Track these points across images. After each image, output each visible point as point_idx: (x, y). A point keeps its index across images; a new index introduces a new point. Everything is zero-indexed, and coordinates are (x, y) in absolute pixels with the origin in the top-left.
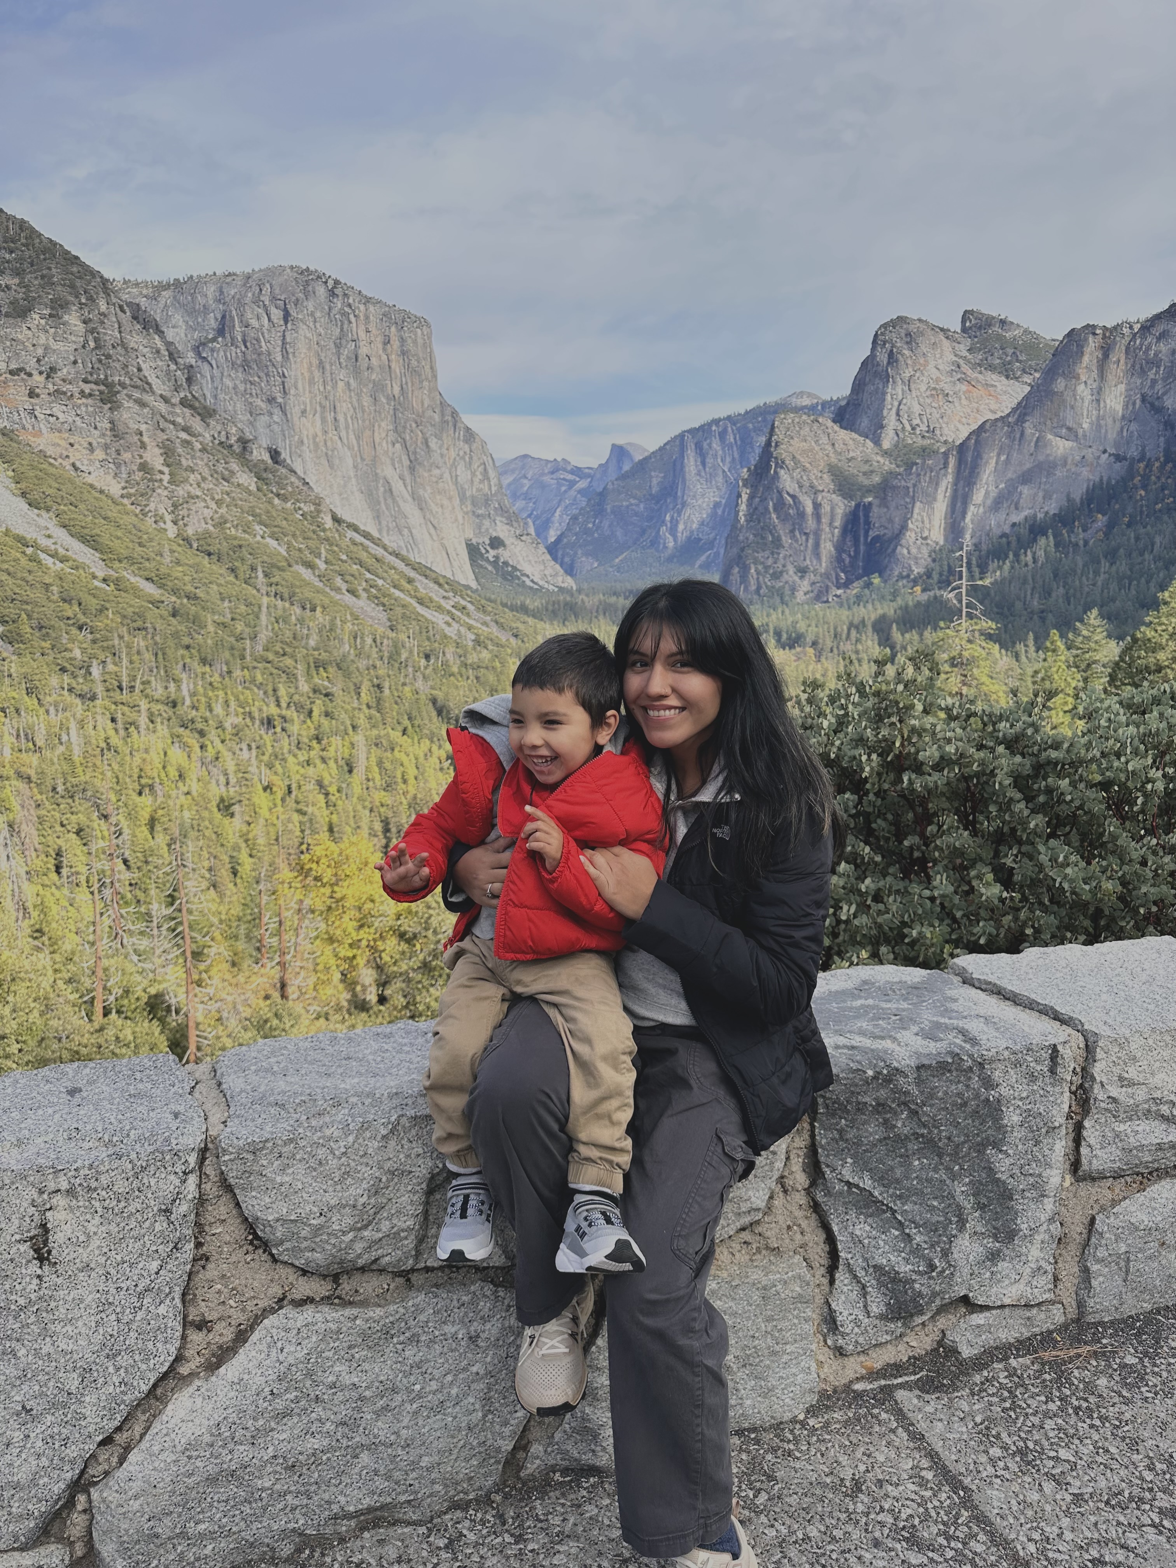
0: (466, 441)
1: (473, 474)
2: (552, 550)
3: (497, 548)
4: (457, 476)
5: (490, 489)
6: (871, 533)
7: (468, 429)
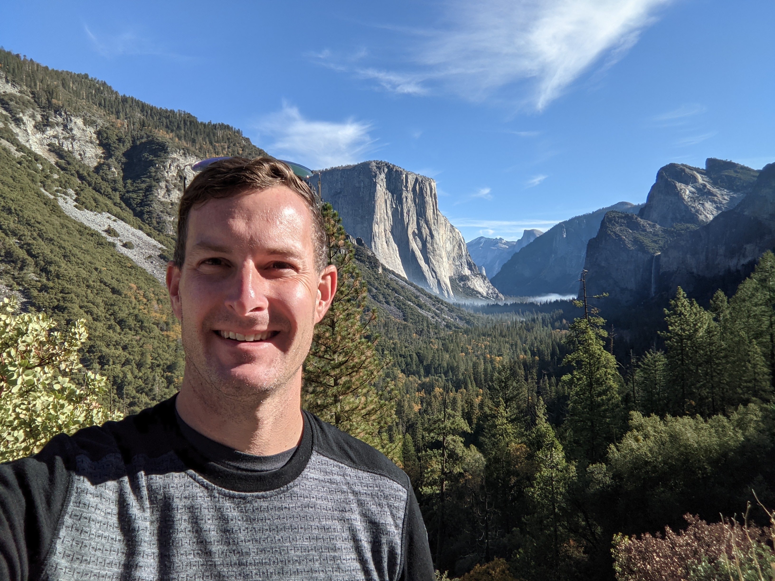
0: (451, 232)
1: (454, 247)
2: (493, 281)
3: (465, 281)
4: (446, 247)
5: (462, 253)
6: (661, 270)
7: (452, 226)
